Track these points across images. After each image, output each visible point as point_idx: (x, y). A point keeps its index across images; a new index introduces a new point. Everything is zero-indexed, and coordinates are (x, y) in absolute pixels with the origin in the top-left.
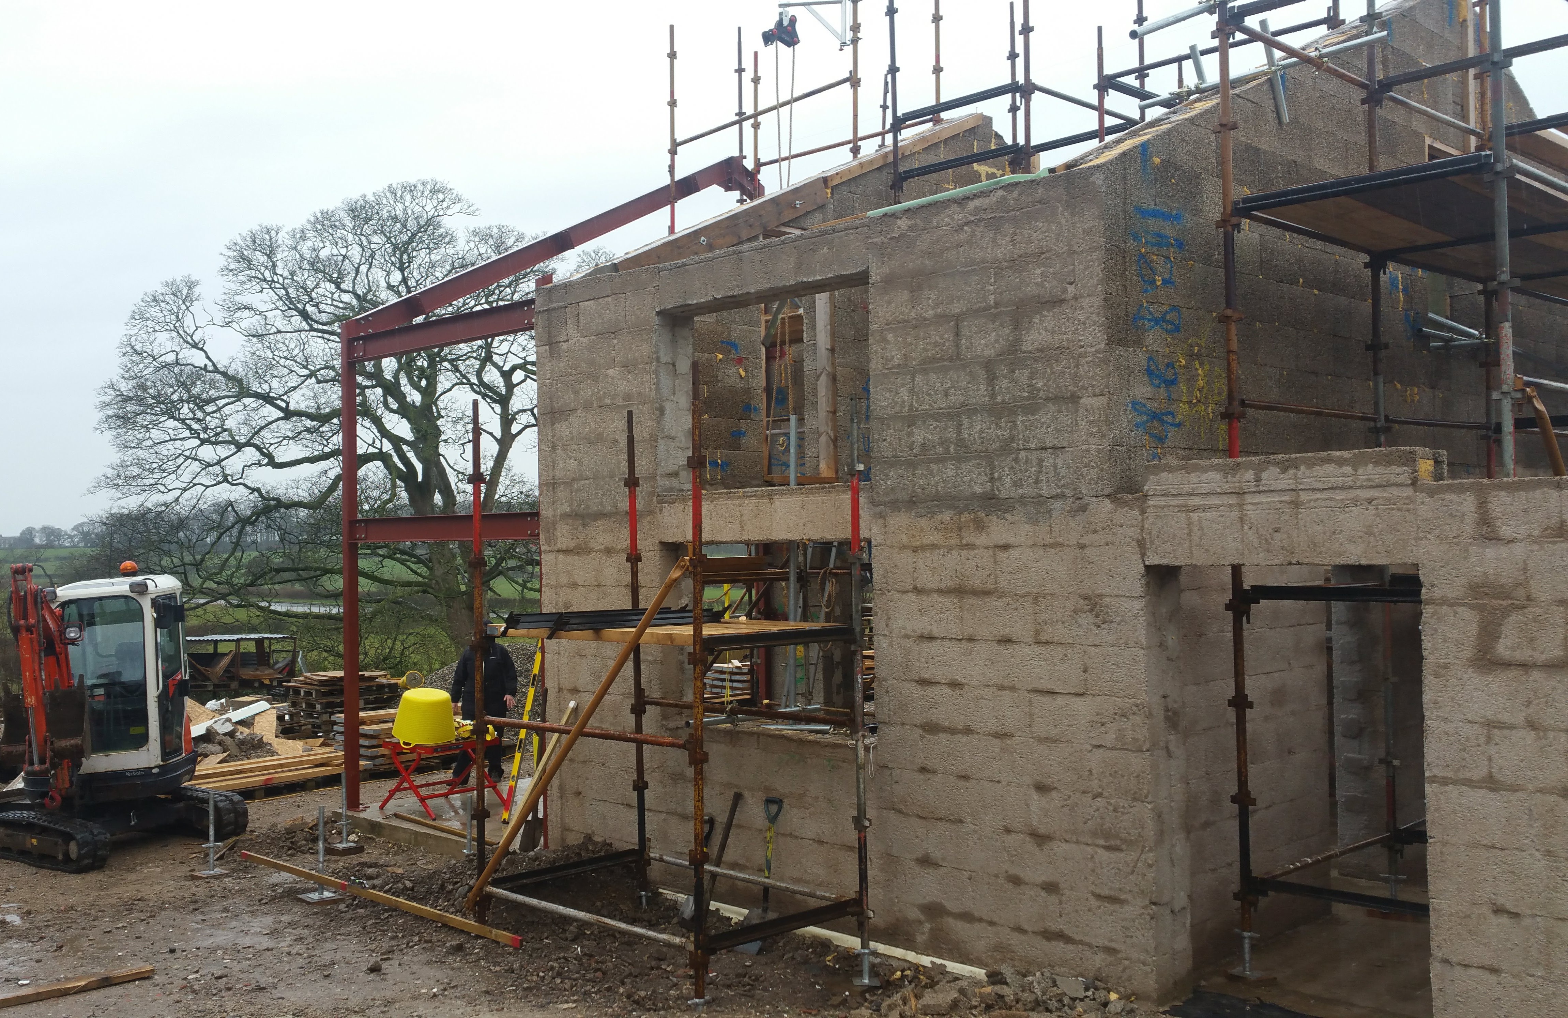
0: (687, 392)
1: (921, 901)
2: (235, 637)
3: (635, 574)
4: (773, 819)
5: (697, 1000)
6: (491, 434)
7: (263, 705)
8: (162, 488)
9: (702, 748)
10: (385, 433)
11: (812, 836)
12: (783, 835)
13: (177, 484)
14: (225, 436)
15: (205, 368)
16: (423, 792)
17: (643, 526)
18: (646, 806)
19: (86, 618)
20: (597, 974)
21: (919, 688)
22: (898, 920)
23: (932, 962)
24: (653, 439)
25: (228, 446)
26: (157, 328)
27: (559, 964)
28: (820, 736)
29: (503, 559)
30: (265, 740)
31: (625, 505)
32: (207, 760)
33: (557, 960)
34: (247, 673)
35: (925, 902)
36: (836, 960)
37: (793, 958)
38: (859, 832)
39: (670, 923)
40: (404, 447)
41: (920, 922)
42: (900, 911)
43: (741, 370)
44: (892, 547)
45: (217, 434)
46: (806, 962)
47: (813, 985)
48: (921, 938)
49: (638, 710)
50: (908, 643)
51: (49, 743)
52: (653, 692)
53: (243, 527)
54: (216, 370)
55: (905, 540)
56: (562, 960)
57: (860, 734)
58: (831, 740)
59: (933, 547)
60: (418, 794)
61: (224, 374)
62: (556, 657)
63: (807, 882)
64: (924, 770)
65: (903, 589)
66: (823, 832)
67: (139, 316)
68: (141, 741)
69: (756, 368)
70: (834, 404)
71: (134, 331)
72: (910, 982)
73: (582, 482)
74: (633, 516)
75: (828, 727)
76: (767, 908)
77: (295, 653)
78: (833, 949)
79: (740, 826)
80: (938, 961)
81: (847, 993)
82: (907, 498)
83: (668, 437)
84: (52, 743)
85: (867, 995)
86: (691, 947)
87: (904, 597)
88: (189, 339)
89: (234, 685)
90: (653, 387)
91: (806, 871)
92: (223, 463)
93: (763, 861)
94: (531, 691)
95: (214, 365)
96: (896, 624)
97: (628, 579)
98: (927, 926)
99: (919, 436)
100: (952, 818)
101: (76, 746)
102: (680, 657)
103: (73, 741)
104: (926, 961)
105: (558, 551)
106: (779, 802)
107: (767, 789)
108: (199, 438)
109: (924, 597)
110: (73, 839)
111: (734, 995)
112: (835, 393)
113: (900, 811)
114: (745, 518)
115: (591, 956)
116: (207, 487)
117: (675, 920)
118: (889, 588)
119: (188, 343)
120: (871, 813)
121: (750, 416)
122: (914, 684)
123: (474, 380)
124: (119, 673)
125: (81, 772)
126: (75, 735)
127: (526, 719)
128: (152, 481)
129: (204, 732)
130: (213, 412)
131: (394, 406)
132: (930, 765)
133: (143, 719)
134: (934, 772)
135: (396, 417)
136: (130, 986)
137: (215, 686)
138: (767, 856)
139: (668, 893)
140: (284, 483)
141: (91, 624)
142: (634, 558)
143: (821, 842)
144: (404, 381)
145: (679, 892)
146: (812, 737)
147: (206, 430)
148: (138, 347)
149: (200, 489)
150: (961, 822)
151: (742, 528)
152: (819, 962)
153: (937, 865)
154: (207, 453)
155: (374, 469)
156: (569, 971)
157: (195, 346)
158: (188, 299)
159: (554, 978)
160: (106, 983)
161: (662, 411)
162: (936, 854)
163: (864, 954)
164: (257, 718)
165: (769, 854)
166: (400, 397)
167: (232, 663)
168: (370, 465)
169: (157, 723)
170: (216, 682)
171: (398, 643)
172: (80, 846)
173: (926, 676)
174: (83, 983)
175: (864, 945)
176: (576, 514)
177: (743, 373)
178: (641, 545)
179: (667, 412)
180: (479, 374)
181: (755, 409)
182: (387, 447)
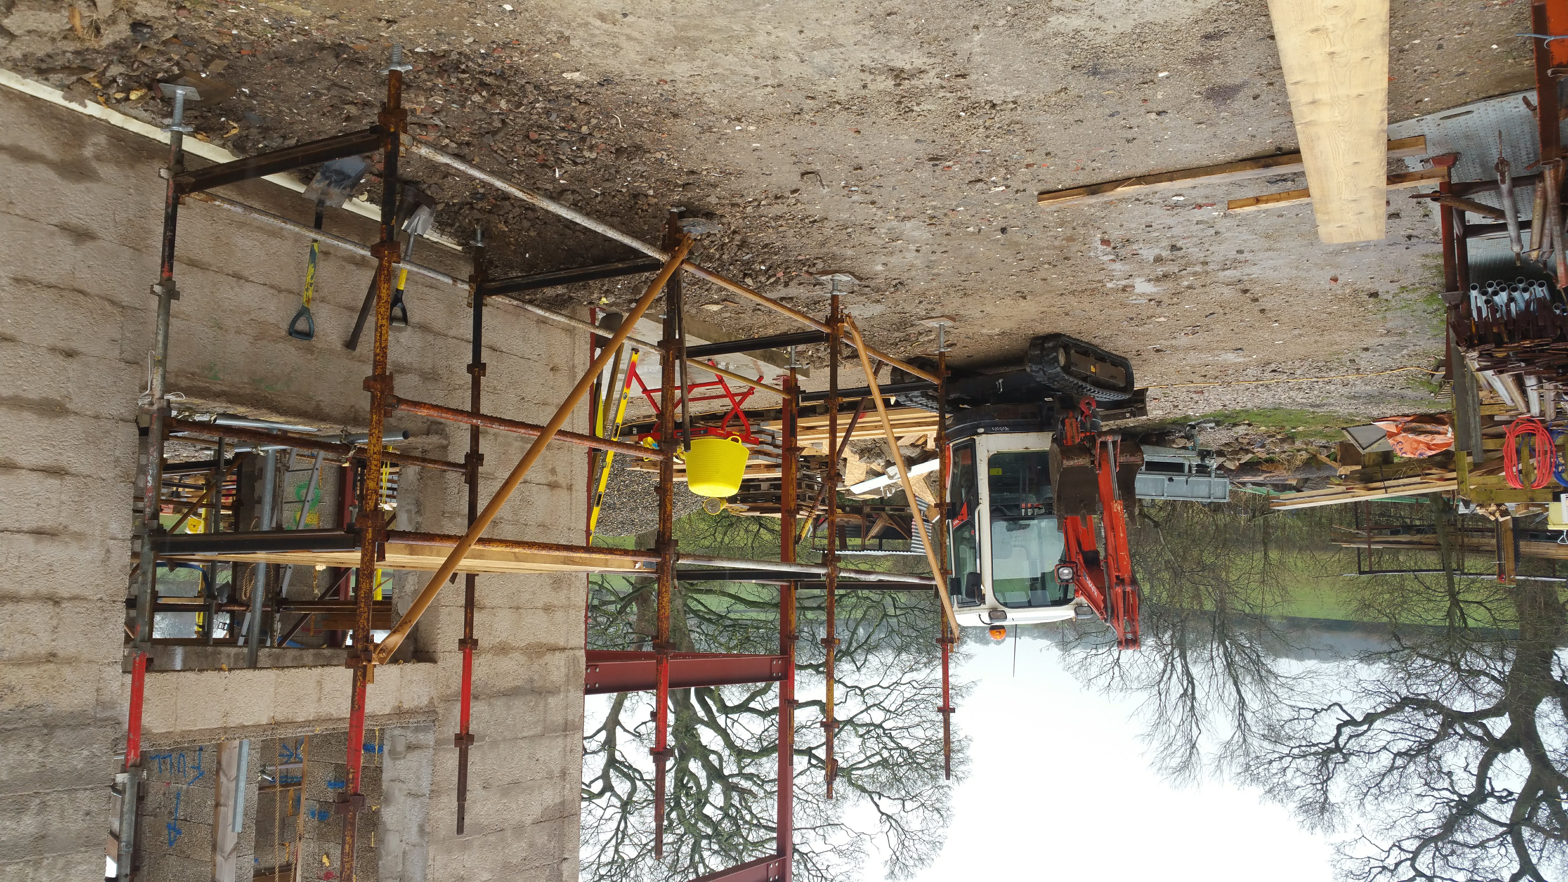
0: (388, 855)
1: (94, 186)
2: (865, 552)
3: (469, 623)
4: (303, 312)
5: (399, 69)
6: (625, 730)
7: (856, 489)
8: (914, 684)
9: (373, 397)
10: (723, 733)
11: (249, 287)
12: (290, 292)
13: (902, 688)
14: (862, 731)
15: (880, 795)
16: (719, 390)
17: (456, 683)
18: (471, 346)
19: (1039, 585)
20: (536, 137)
21: (64, 464)
22: (132, 167)
23: (85, 106)
24: (435, 793)
25: (859, 723)
26: (920, 834)
27: (584, 157)
28: (231, 411)
29: (620, 613)
30: (857, 457)
31: (476, 708)
32: (912, 441)
33: (585, 163)
34: (855, 520)
35: (89, 184)
36: (224, 128)
37: (284, 137)
38: (170, 279)
39: (447, 204)
40: (706, 719)
41: (98, 158)
42: (127, 177)
43: (327, 864)
44: (89, 662)
45: (868, 732)
46: (265, 131)
47: (252, 96)
48: (101, 139)
49: (474, 458)
50: (76, 527)
51: (1097, 462)
52: (455, 480)
53: (848, 648)
54: (870, 794)
55: (67, 671)
56: (578, 160)
57: (155, 407)
58: (217, 404)
59: (21, 662)
60: (726, 388)
61: (863, 790)
62: (573, 525)
63: (260, 229)
64: (70, 354)
65: (77, 603)
66: (232, 288)
67: (936, 845)
68: (995, 461)
69: (309, 865)
70: (216, 815)
71: (940, 831)
72: (114, 80)
73: (531, 733)
74: (466, 695)
75: (218, 422)
76: (318, 205)
77: (814, 536)
78: (230, 144)
79: (352, 309)
80: (74, 106)
81: (204, 75)
82: (59, 733)
83: (416, 796)
84: (1093, 462)
85: (177, 72)
86: (404, 138)
87: (76, 591)
88: (894, 824)
89: (867, 510)
90: (430, 862)
91: (262, 243)
92: (864, 707)
93: (321, 264)
94: (602, 488)
95: (872, 799)
96: (94, 552)
97: (477, 617)
98: (88, 152)
99: (29, 824)
100: (32, 287)
101: (1068, 458)
102: (420, 519)
103: (1072, 463)
104: (93, 109)
105: (564, 649)
106: (293, 332)
107: (310, 350)
108: (884, 730)
109: (44, 591)
110: (1062, 368)
111: (359, 88)
112: (214, 828)
113: (113, 303)
114: (315, 697)
115: (543, 166)
116: (878, 685)
117: (440, 207)
118: (99, 604)
119: (896, 821)
120: (154, 303)
121: (321, 806)
122: (73, 470)
123: (639, 784)
124: (1009, 530)
125: (1051, 434)
126: (1071, 469)
127: (611, 453)
128: (923, 691)
129: (913, 468)
130: (873, 755)
131: (712, 757)
132: (60, 360)
133: (994, 483)
134: (53, 350)
135: (713, 747)
136: (1069, 183)
137: (883, 510)
138: (315, 267)
139: (449, 243)
140: (812, 686)
141: (1034, 580)
142: (468, 644)
143: (238, 276)
144: (704, 782)
145: (436, 243)
146: (241, 410)
147: (879, 736)
148: (936, 816)
149: (885, 684)
150: (17, 280)
151: (319, 683)
152: (248, 128)
153: (64, 228)
154: (877, 716)
155: (732, 697)
156: (570, 144)
157: (889, 817)
158: (895, 860)
159: (590, 134)
160: (1093, 189)
161: (422, 830)
162: (63, 242)
163: (179, 125)
164: (863, 477)
165: (311, 270)
166: (707, 765)
167: (869, 529)
168: (737, 703)
169: (979, 477)
170: (883, 514)
171: (719, 540)
172: (1056, 360)
173: (53, 482)
174: (1119, 189)
175: (178, 138)
176: (540, 694)
177: (325, 860)
178: (458, 658)
179: (415, 829)
180: (634, 789)
181: (313, 814)
182: (721, 720)
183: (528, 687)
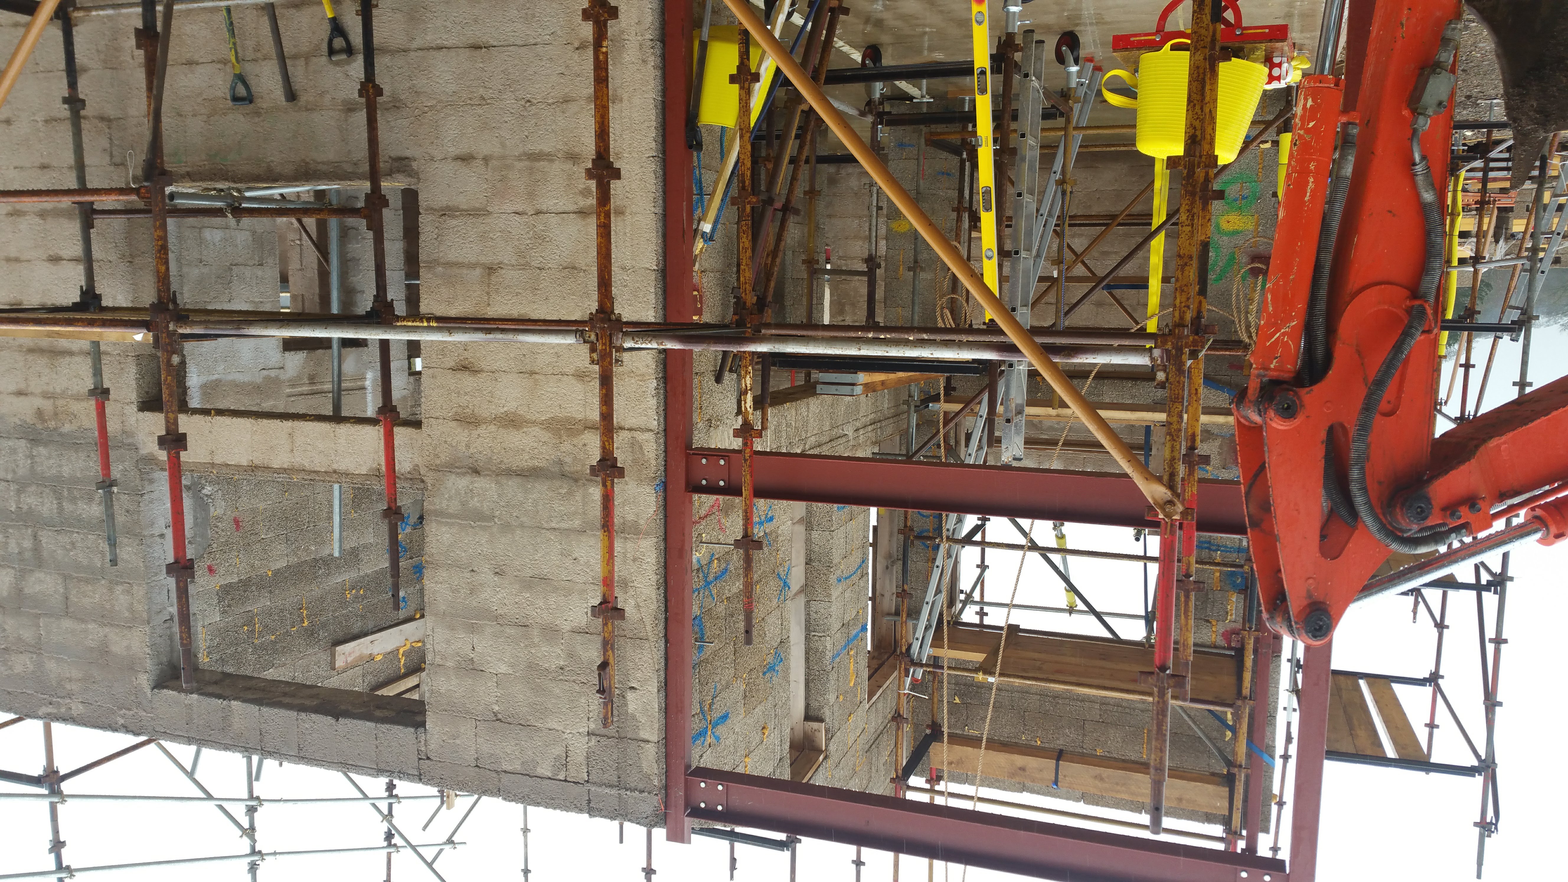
4: (239, 78)
106: (234, 100)
183: (556, 469)
